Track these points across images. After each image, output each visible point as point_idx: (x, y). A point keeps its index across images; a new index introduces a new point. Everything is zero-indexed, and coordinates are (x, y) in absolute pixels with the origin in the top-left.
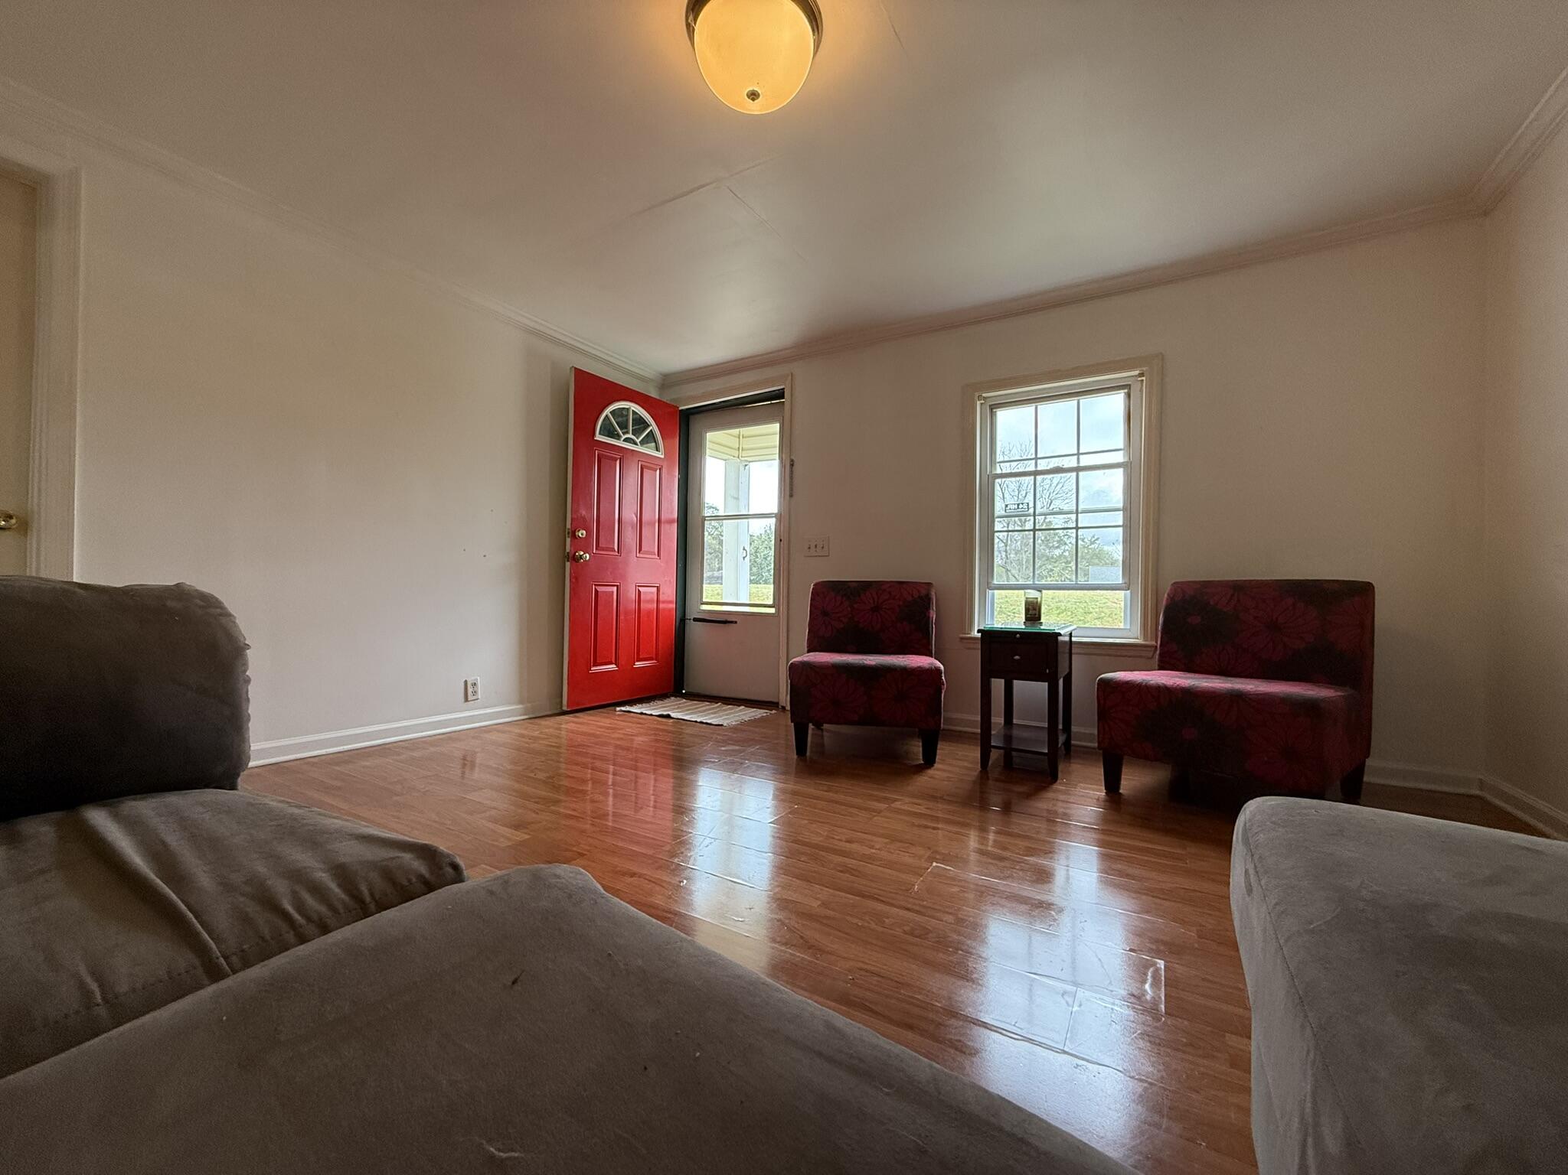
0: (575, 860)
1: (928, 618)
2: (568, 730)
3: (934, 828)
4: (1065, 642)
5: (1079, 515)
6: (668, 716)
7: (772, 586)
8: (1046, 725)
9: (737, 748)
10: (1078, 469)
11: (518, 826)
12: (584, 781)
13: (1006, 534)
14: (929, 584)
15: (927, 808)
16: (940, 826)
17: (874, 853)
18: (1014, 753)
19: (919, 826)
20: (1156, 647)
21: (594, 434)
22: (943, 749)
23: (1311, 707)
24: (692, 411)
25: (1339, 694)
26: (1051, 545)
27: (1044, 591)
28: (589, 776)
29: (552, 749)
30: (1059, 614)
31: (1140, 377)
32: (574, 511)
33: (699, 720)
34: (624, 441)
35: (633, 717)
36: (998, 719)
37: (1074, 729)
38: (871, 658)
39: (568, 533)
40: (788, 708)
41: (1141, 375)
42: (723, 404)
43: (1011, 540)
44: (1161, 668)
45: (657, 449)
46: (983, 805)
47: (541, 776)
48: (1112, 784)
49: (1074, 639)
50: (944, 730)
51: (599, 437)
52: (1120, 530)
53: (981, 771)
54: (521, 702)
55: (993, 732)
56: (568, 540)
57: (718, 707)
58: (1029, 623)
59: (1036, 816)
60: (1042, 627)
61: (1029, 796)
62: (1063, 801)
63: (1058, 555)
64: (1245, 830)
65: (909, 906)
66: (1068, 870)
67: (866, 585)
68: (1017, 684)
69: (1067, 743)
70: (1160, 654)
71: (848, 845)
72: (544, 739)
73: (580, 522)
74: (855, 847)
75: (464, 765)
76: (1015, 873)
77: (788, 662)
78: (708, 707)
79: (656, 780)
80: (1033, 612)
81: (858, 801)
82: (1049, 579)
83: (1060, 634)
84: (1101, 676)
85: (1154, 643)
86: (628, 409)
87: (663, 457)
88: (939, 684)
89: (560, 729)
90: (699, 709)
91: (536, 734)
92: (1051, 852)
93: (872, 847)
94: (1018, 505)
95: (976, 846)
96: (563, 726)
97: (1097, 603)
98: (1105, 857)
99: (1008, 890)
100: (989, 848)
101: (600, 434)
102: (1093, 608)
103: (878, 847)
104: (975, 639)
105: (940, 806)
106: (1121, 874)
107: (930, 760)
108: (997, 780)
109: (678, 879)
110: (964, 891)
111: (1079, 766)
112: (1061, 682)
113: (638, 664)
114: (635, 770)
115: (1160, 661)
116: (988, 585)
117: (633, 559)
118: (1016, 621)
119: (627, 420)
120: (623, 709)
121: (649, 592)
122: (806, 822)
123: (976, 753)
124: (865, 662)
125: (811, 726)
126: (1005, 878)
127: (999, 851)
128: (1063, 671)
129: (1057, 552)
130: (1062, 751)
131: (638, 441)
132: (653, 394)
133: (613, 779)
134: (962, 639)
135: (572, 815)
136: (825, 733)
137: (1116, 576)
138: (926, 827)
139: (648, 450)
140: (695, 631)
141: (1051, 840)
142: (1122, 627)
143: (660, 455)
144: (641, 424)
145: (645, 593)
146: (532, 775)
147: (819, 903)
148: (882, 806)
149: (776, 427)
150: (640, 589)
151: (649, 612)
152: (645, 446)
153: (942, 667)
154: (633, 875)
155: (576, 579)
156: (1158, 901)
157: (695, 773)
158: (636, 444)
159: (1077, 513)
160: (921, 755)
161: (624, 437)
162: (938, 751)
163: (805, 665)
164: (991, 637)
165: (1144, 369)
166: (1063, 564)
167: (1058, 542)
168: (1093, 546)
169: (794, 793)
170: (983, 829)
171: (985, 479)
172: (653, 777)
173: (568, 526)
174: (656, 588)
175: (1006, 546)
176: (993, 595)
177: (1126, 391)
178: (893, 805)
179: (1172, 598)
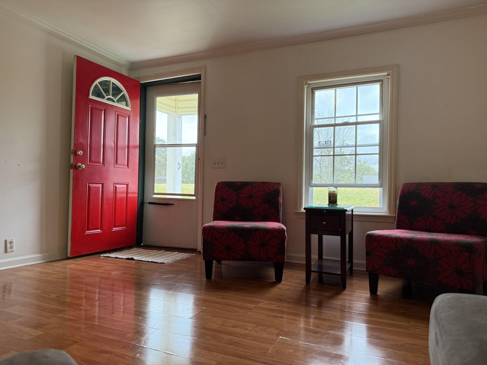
0: (72, 345)
1: (278, 201)
2: (71, 269)
3: (281, 317)
4: (349, 215)
5: (357, 148)
6: (132, 259)
7: (194, 185)
8: (340, 259)
9: (172, 276)
10: (356, 124)
11: (36, 327)
12: (80, 298)
13: (320, 157)
14: (279, 184)
15: (277, 306)
16: (285, 316)
17: (247, 333)
18: (324, 275)
19: (273, 316)
20: (395, 217)
21: (88, 95)
22: (286, 273)
23: (468, 247)
24: (149, 84)
25: (482, 240)
26: (344, 164)
27: (338, 188)
28: (83, 295)
29: (60, 280)
30: (347, 200)
31: (387, 76)
32: (76, 139)
33: (150, 261)
34: (106, 100)
35: (111, 260)
36: (315, 256)
37: (354, 261)
38: (248, 223)
39: (72, 152)
40: (202, 252)
41: (388, 75)
42: (166, 81)
43: (323, 161)
44: (398, 228)
45: (127, 105)
46: (307, 304)
47: (53, 296)
48: (373, 290)
49: (354, 213)
50: (286, 262)
51: (91, 97)
52: (378, 156)
53: (306, 285)
54: (41, 253)
55: (312, 263)
56: (72, 157)
57: (162, 253)
58: (330, 205)
59: (335, 308)
60: (338, 207)
61: (332, 297)
62: (349, 300)
63: (347, 169)
64: (436, 311)
65: (266, 361)
66: (351, 337)
67: (245, 184)
68: (325, 237)
69: (351, 269)
70: (397, 221)
71: (233, 329)
72: (55, 274)
73: (79, 146)
74: (237, 330)
75: (4, 292)
76: (324, 340)
77: (202, 226)
78: (156, 253)
79: (124, 296)
80: (333, 198)
81: (239, 303)
82: (342, 182)
83: (346, 210)
84: (368, 232)
85: (394, 215)
86: (109, 81)
87: (130, 110)
88: (284, 238)
89: (66, 268)
90: (151, 255)
91: (50, 271)
92: (342, 328)
93: (247, 330)
94: (326, 142)
95: (304, 326)
96: (68, 266)
97: (367, 195)
98: (369, 329)
99: (319, 350)
100: (311, 327)
101: (92, 95)
102: (365, 197)
103: (250, 329)
104: (303, 213)
105: (285, 305)
106: (377, 338)
107: (279, 279)
108: (315, 289)
109: (134, 354)
110: (296, 352)
111: (357, 281)
112: (347, 236)
113: (115, 229)
114: (112, 291)
115: (397, 224)
116: (310, 184)
117: (112, 168)
118: (324, 203)
119: (109, 88)
120: (105, 255)
121: (121, 188)
122: (210, 317)
123: (303, 275)
124: (244, 226)
125: (214, 262)
126: (318, 343)
127: (315, 328)
128: (348, 230)
129: (347, 168)
130: (348, 273)
131: (115, 100)
132: (125, 73)
133: (99, 297)
134: (296, 213)
135: (71, 319)
136: (222, 266)
137: (376, 180)
138: (276, 317)
139: (122, 105)
140: (149, 210)
141: (342, 321)
142: (379, 207)
143: (129, 109)
144: (116, 90)
145: (119, 188)
146: (47, 296)
147: (216, 362)
148: (252, 306)
149: (196, 96)
150: (116, 185)
151: (122, 199)
152: (120, 103)
153: (285, 228)
154: (107, 352)
155: (76, 179)
156: (396, 351)
157: (147, 291)
158: (114, 101)
159: (356, 146)
160: (274, 277)
161: (107, 97)
162: (283, 274)
163: (211, 228)
164: (310, 211)
165: (390, 72)
166: (350, 174)
167: (347, 162)
168: (365, 165)
169: (205, 301)
170: (307, 317)
171: (308, 128)
172: (123, 294)
173: (72, 148)
174: (126, 185)
175: (320, 164)
176: (312, 190)
177: (381, 83)
178: (258, 305)
179: (403, 191)
